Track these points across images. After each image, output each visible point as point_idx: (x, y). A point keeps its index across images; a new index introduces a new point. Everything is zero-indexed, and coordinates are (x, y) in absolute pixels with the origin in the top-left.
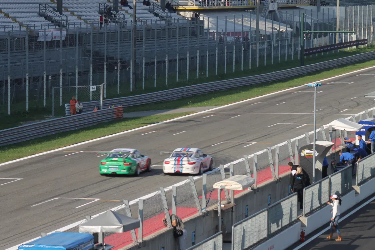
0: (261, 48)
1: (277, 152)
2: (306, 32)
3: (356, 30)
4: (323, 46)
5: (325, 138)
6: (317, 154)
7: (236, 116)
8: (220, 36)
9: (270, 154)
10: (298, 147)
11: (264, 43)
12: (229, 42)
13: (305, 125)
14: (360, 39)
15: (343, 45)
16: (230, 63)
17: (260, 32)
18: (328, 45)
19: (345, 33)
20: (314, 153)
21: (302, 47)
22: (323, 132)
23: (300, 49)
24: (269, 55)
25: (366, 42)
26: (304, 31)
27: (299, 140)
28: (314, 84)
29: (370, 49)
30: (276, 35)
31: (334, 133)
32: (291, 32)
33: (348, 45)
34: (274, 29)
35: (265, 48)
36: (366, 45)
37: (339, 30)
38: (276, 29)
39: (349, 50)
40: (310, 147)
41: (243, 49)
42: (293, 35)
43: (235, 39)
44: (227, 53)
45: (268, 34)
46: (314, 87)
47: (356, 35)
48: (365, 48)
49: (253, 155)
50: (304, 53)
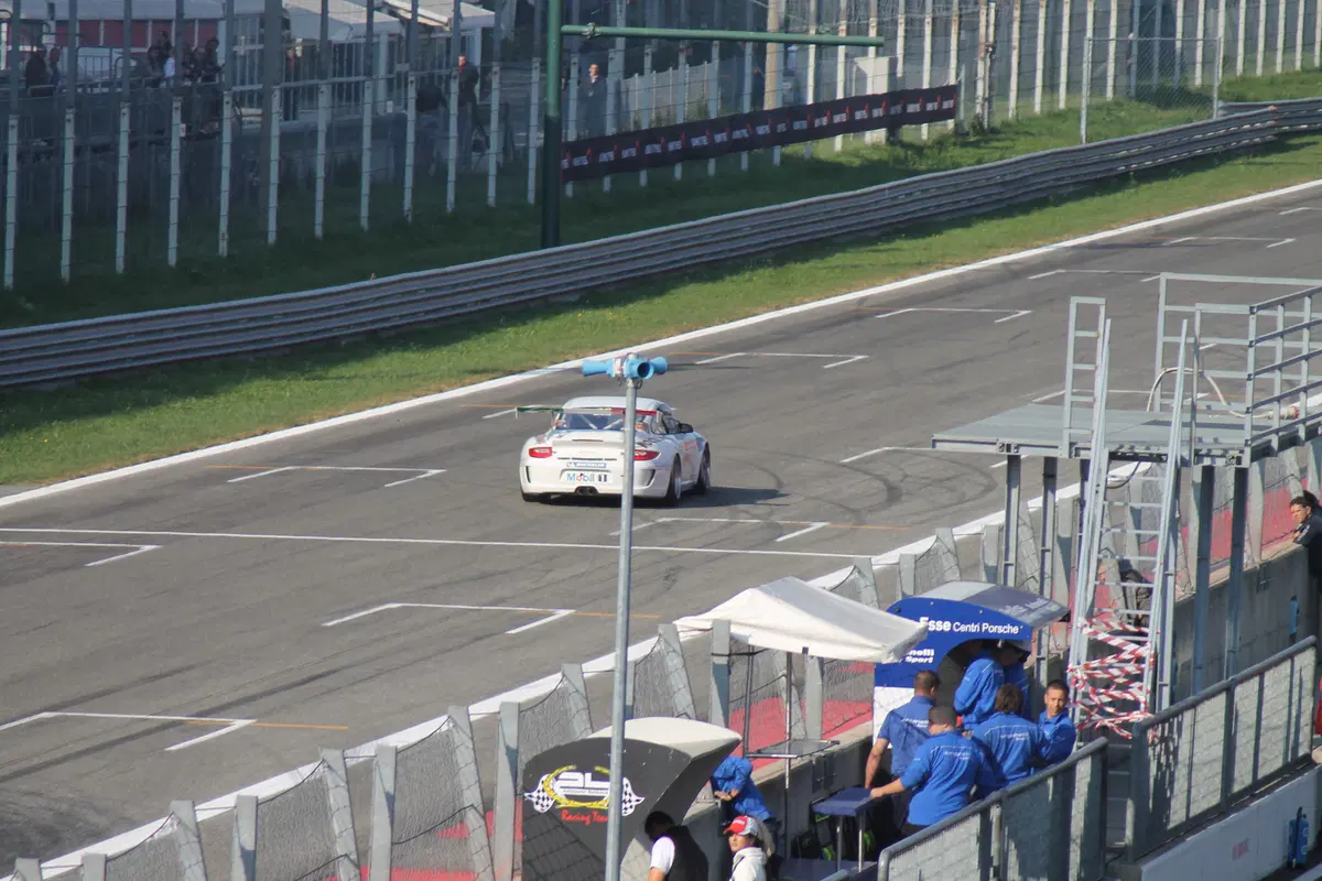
0: (292, 124)
1: (384, 780)
2: (580, 34)
3: (887, 30)
4: (680, 121)
5: (683, 699)
6: (633, 801)
7: (126, 550)
8: (37, 41)
9: (337, 797)
10: (513, 755)
11: (312, 93)
12: (95, 85)
13: (563, 613)
14: (910, 86)
15: (805, 120)
16: (95, 216)
17: (286, 24)
18: (713, 116)
19: (819, 45)
20: (615, 796)
21: (552, 127)
22: (674, 662)
23: (536, 138)
24: (344, 175)
25: (947, 104)
26: (566, 28)
27: (523, 710)
28: (624, 358)
29: (971, 151)
30: (391, 46)
31: (740, 670)
32: (486, 32)
33: (839, 118)
34: (379, 9)
35: (322, 127)
36: (951, 123)
37: (785, 25)
38: (393, 11)
39: (844, 152)
40: (589, 756)
41: (179, 130)
42: (497, 48)
43: (133, 63)
44: (78, 151)
45: (338, 36)
46: (621, 379)
47: (884, 61)
48: (940, 143)
49: (227, 801)
50: (565, 163)
